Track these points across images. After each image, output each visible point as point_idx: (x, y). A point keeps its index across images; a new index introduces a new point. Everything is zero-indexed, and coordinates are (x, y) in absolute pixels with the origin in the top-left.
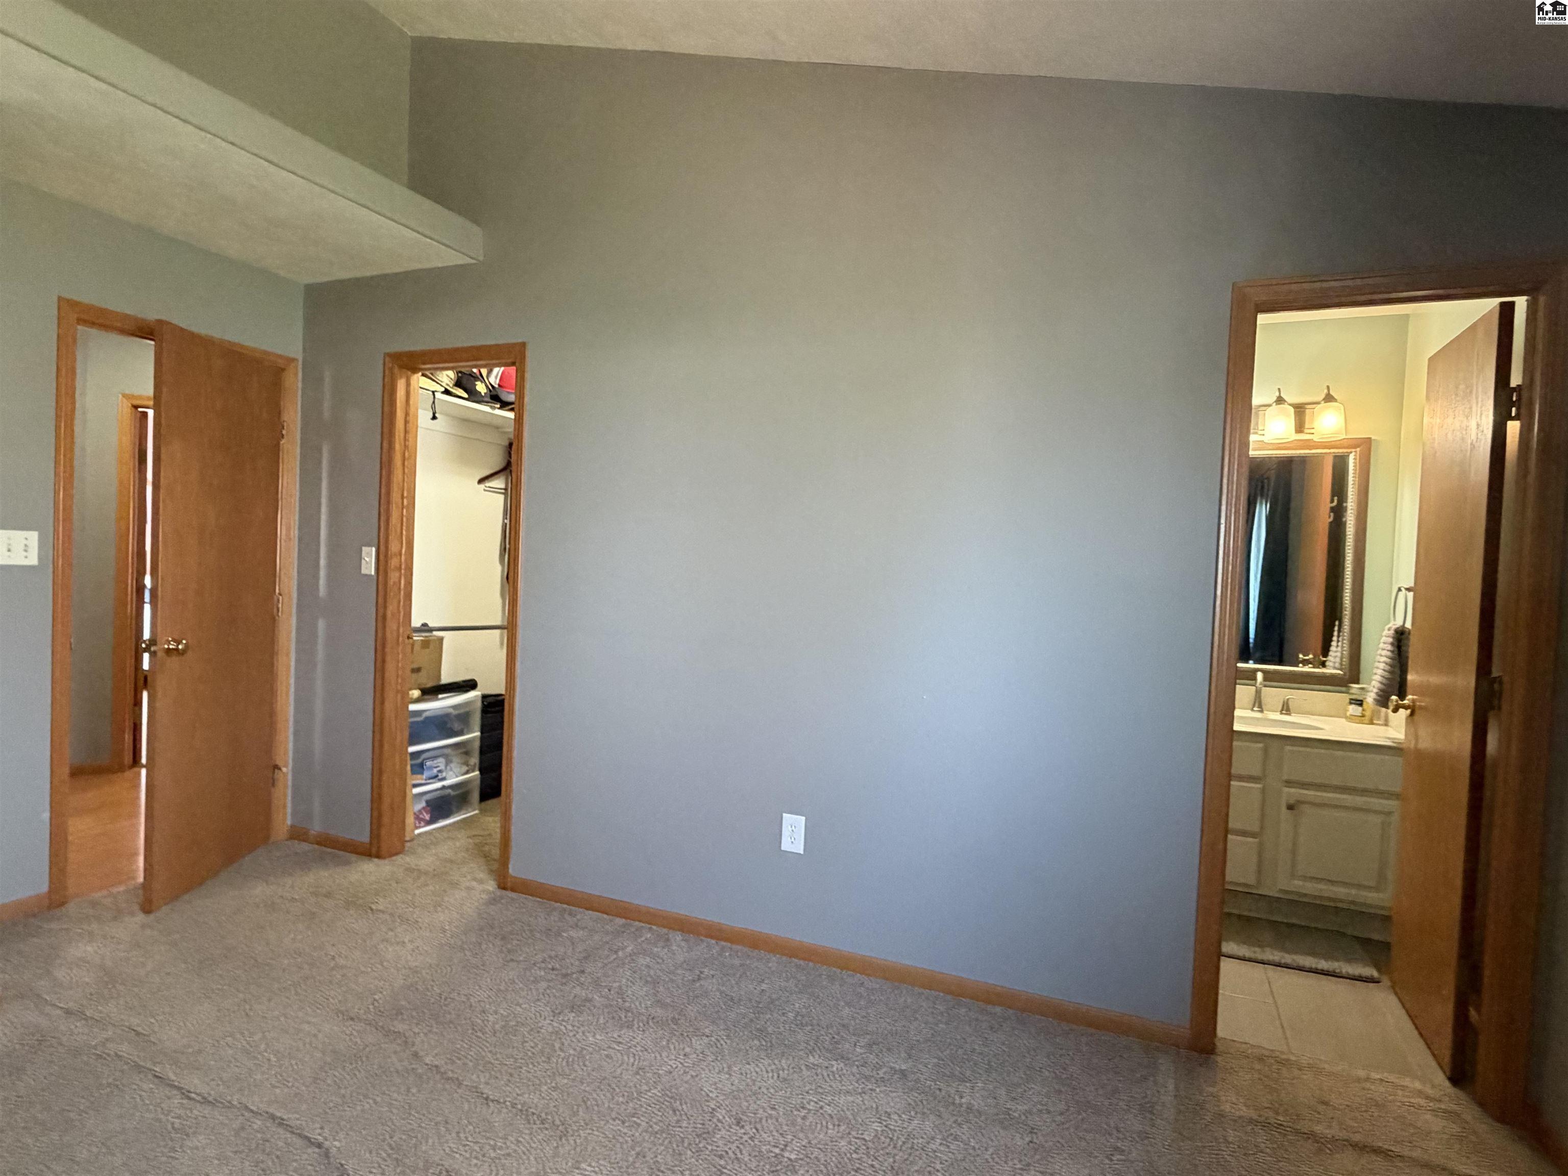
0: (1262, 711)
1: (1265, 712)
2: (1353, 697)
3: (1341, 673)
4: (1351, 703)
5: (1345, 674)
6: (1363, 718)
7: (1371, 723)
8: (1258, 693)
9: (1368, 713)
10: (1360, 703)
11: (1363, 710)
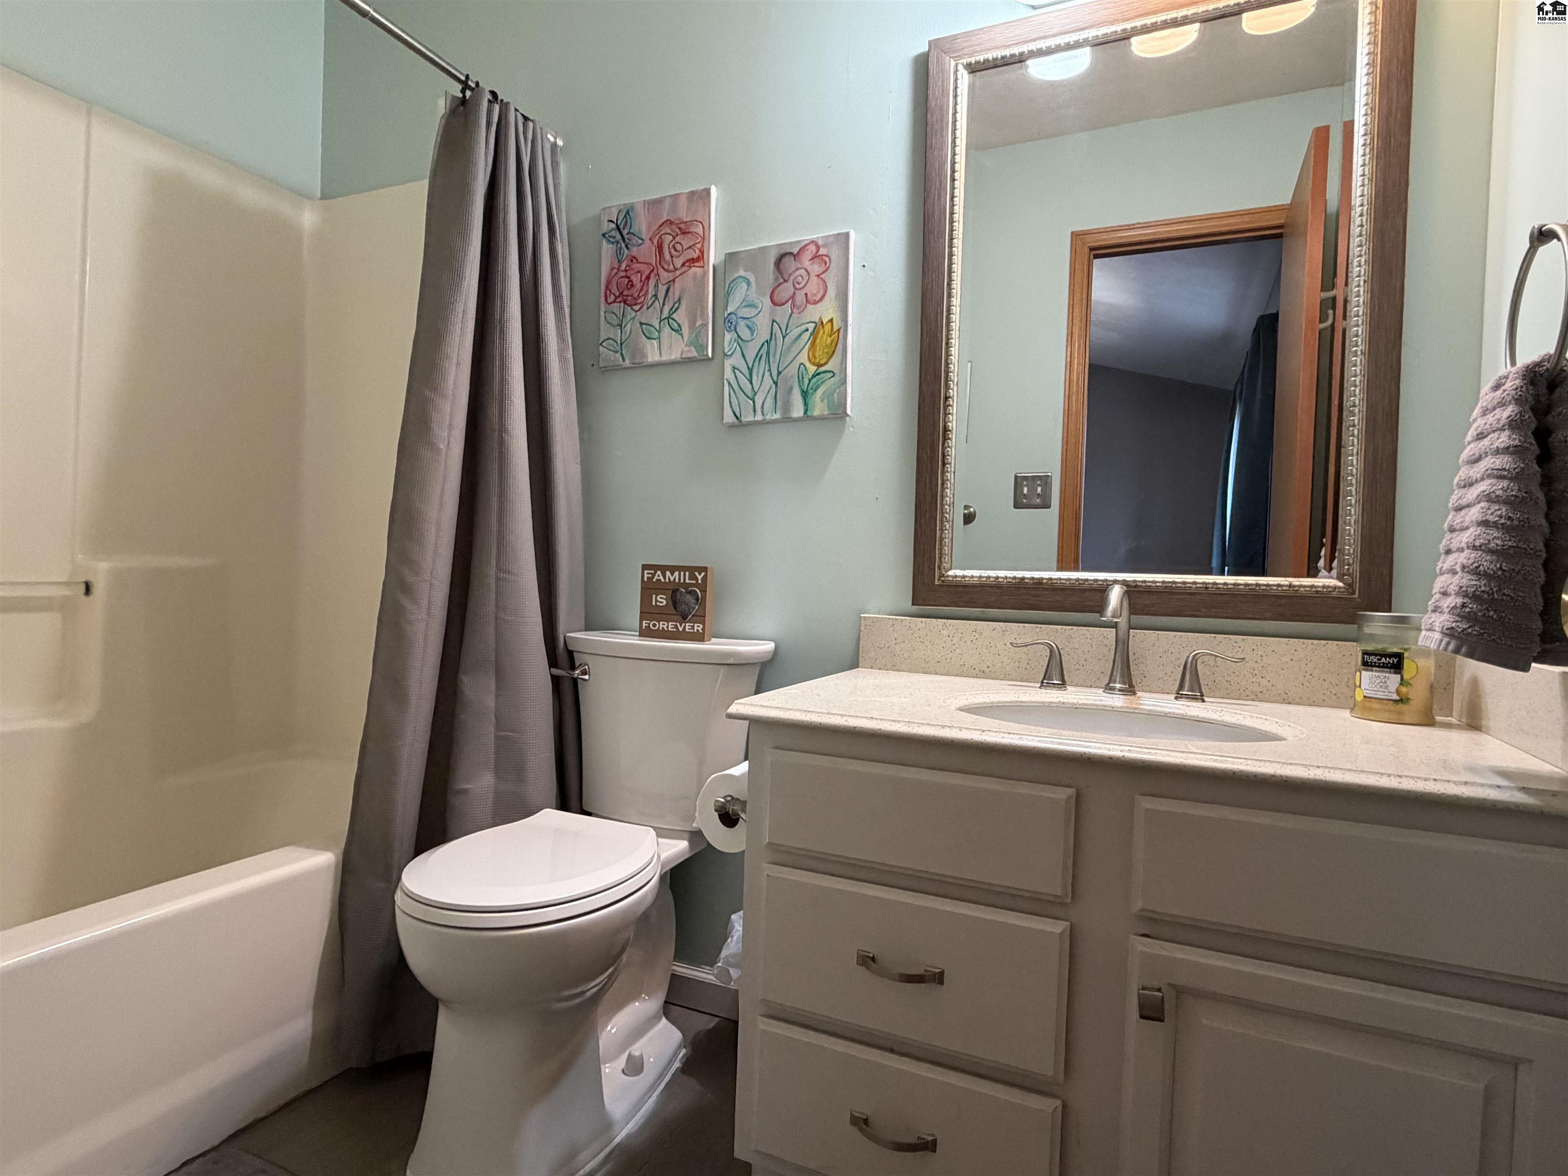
0: (1130, 690)
1: (1139, 694)
2: (1370, 647)
3: (1341, 584)
4: (1366, 664)
5: (1350, 586)
6: (1400, 706)
7: (1428, 721)
8: (1122, 647)
9: (1418, 693)
10: (1395, 663)
11: (1403, 682)
